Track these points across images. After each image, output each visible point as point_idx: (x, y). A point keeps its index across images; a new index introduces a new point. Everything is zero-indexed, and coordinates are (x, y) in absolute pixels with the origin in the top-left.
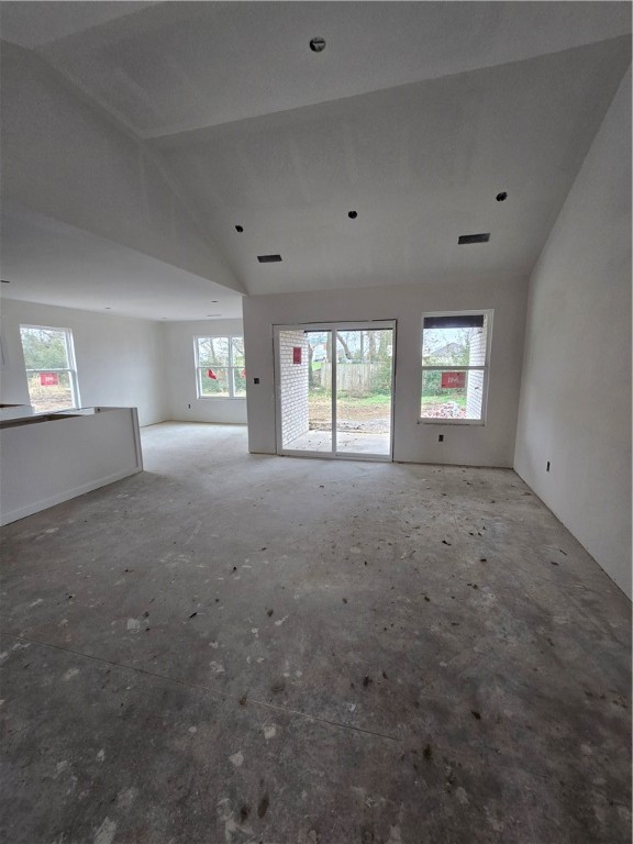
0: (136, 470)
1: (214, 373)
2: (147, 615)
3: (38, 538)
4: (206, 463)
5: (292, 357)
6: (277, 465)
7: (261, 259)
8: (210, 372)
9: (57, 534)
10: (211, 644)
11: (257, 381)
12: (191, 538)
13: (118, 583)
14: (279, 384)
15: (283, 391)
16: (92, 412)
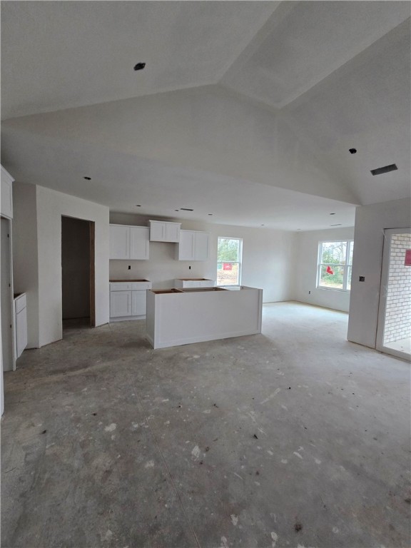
0: (257, 332)
1: (331, 270)
2: (207, 450)
3: (189, 359)
4: (306, 340)
5: (404, 258)
6: (370, 360)
7: (374, 172)
8: (329, 268)
9: (197, 360)
10: (233, 516)
11: (362, 279)
12: (267, 399)
13: (206, 412)
14: (386, 284)
15: (389, 290)
16: (239, 288)
